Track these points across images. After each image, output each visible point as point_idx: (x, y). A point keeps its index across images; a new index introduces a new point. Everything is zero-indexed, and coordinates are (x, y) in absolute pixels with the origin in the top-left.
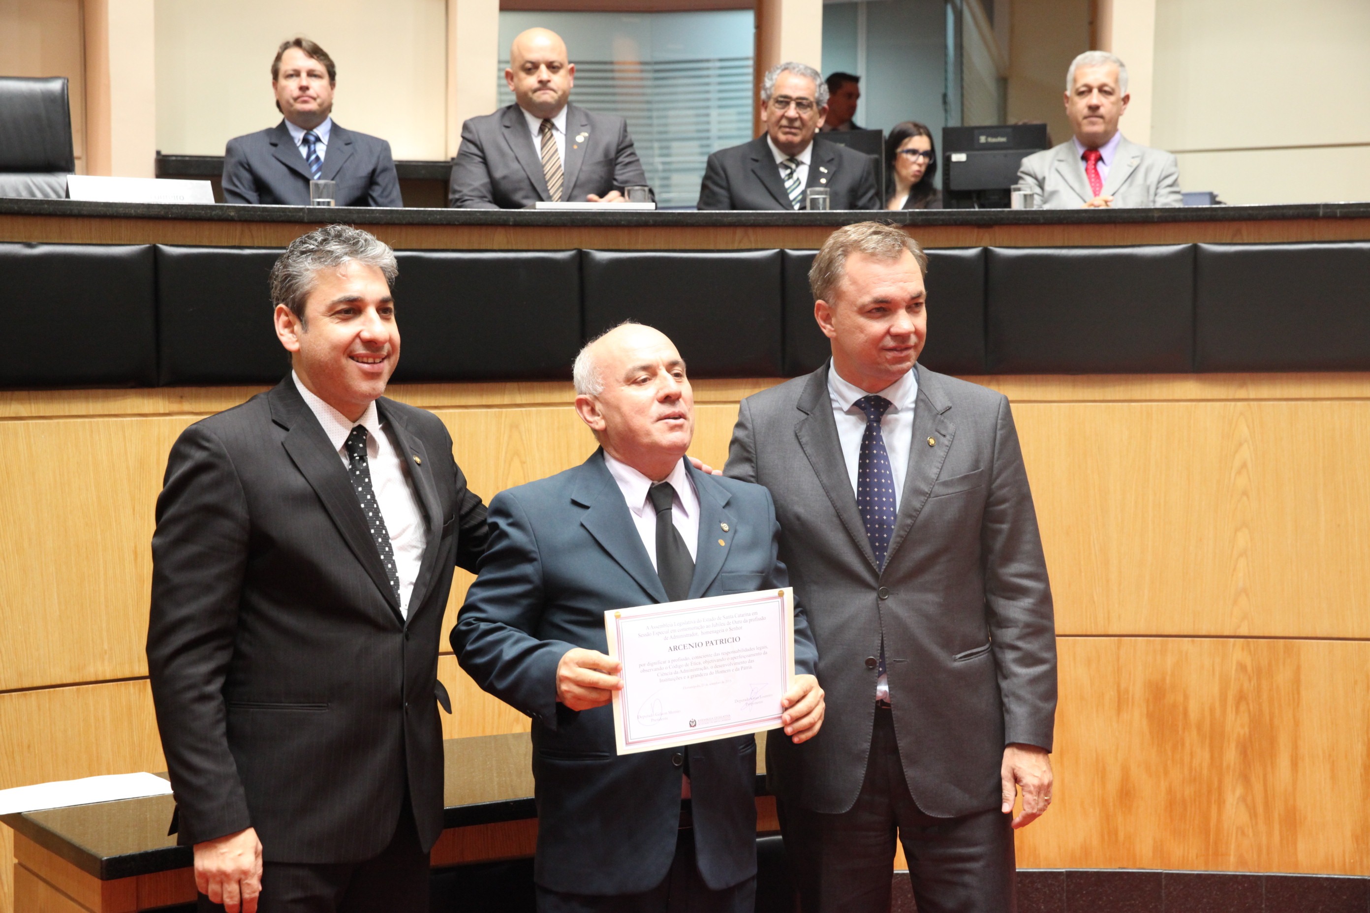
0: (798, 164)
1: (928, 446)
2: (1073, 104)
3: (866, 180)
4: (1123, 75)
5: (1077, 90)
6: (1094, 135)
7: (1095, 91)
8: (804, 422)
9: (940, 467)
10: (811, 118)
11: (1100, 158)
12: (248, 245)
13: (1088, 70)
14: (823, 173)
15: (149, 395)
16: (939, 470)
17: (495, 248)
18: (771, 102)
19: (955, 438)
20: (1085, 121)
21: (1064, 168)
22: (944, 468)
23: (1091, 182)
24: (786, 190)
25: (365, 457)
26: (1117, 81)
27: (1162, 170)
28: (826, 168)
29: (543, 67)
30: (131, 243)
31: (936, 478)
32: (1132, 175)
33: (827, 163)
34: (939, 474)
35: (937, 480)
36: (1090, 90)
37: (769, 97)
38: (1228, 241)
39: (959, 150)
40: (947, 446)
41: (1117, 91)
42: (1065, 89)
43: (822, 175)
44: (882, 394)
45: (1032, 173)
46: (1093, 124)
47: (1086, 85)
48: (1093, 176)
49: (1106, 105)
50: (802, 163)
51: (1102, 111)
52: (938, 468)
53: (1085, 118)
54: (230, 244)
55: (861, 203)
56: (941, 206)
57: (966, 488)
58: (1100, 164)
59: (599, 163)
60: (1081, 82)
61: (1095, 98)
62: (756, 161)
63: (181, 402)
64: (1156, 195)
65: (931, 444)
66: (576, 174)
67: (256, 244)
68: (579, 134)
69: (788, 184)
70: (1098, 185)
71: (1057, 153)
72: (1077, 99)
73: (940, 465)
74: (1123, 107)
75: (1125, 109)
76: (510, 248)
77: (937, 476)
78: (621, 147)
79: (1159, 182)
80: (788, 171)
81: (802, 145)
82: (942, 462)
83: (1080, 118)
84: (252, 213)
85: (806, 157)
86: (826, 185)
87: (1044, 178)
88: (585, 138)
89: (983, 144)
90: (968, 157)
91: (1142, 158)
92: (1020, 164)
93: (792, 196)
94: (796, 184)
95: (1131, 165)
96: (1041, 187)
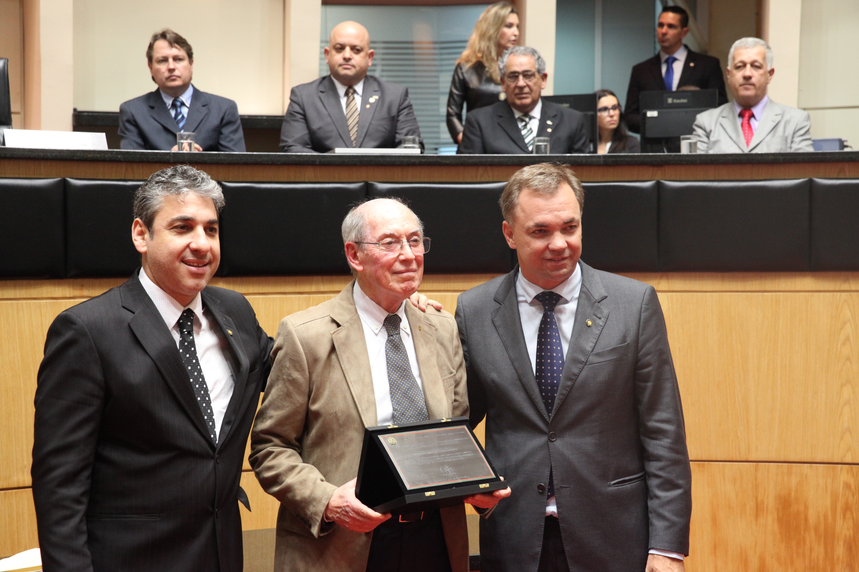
0: (531, 118)
1: (587, 326)
2: (733, 75)
3: (581, 130)
4: (769, 55)
5: (735, 65)
6: (748, 98)
7: (748, 66)
8: (498, 310)
9: (595, 342)
11: (752, 116)
12: (131, 178)
13: (743, 51)
14: (549, 125)
15: (59, 284)
16: (594, 344)
17: (306, 180)
19: (608, 320)
20: (741, 88)
21: (726, 123)
22: (598, 342)
23: (744, 133)
24: (522, 136)
25: (191, 332)
26: (764, 58)
27: (797, 125)
28: (551, 121)
29: (348, 49)
30: (48, 177)
31: (591, 350)
32: (775, 128)
33: (552, 118)
34: (594, 348)
35: (592, 352)
36: (744, 65)
38: (835, 176)
39: (652, 109)
40: (602, 326)
41: (764, 66)
42: (727, 65)
43: (549, 126)
44: (554, 290)
45: (703, 126)
46: (747, 89)
47: (741, 62)
48: (747, 128)
49: (756, 76)
50: (534, 118)
51: (754, 80)
52: (593, 343)
53: (741, 85)
54: (117, 178)
56: (640, 150)
57: (614, 357)
58: (752, 120)
59: (384, 119)
60: (739, 59)
61: (748, 71)
62: (501, 116)
63: (81, 289)
64: (792, 142)
65: (588, 325)
66: (367, 125)
67: (136, 178)
68: (371, 97)
69: (524, 132)
70: (750, 135)
71: (722, 112)
72: (735, 72)
73: (595, 341)
74: (770, 78)
75: (771, 79)
76: (317, 181)
77: (592, 348)
78: (401, 107)
79: (794, 133)
80: (524, 123)
81: (534, 105)
82: (597, 338)
83: (737, 86)
84: (133, 156)
85: (537, 112)
86: (550, 135)
87: (711, 131)
88: (376, 99)
89: (670, 104)
90: (659, 113)
91: (783, 115)
92: (694, 119)
93: (527, 141)
94: (530, 132)
95: (774, 121)
96: (708, 136)
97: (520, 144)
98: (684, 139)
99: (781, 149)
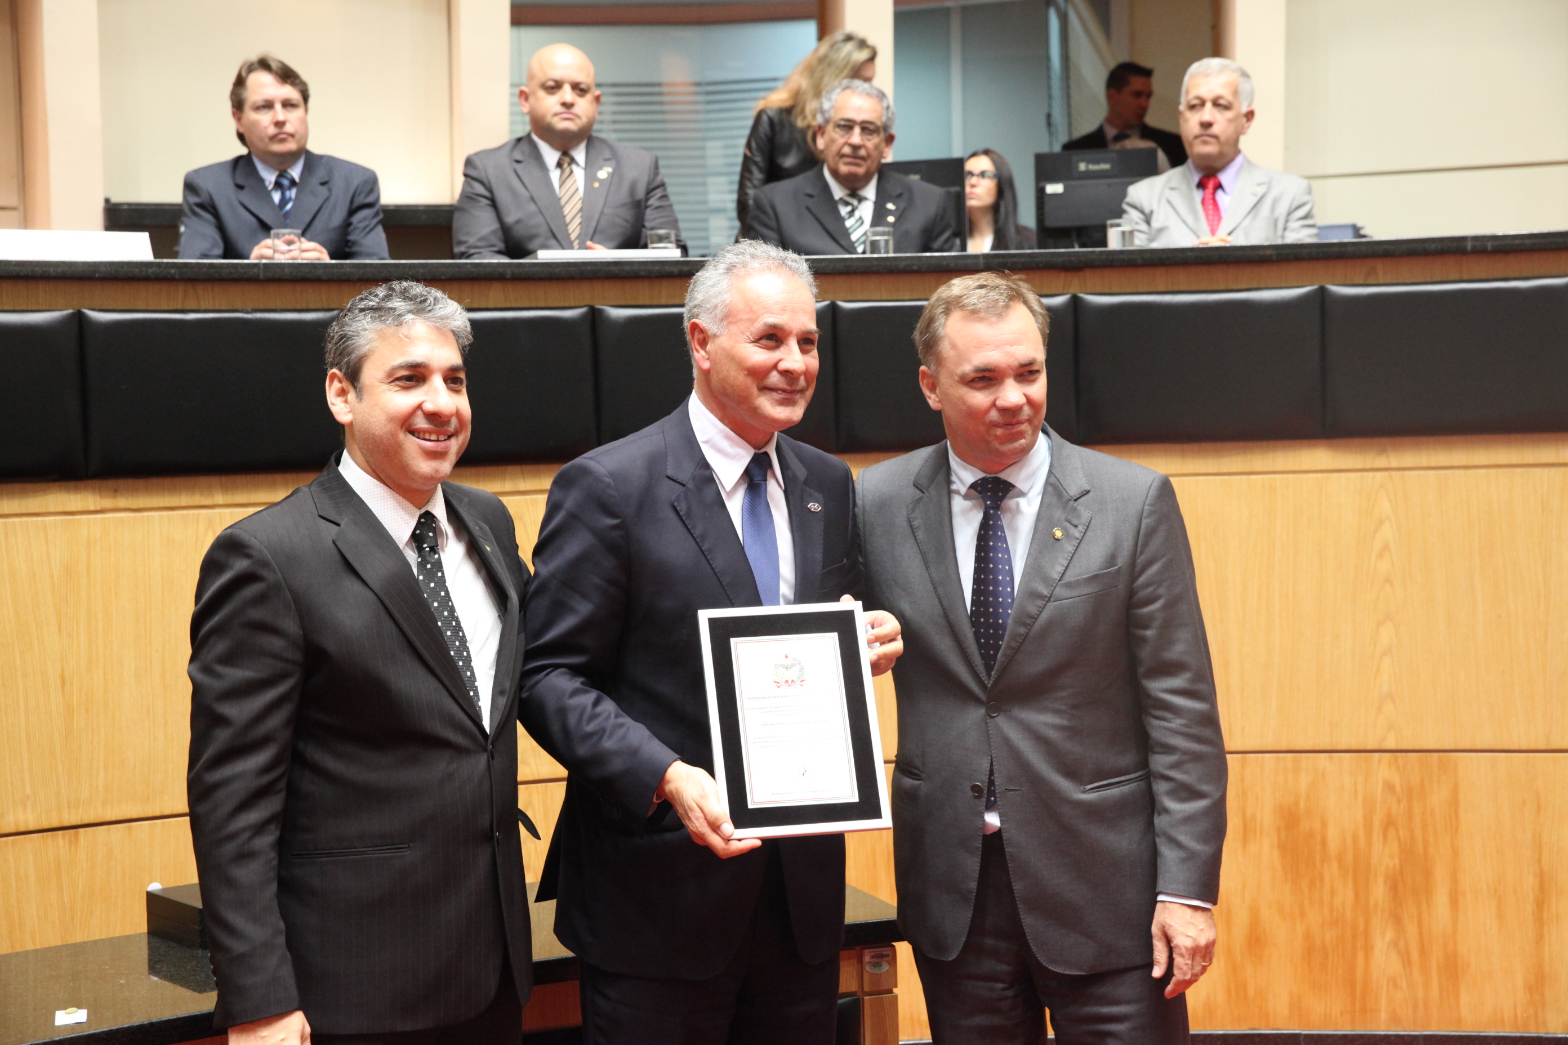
0: (861, 199)
1: (1054, 539)
2: (1186, 120)
4: (1244, 87)
5: (1190, 103)
6: (1210, 158)
7: (1209, 105)
8: (917, 502)
9: (1067, 565)
10: (877, 147)
11: (1219, 186)
12: (194, 308)
13: (1204, 81)
14: (891, 210)
15: (76, 490)
16: (1065, 568)
18: (830, 128)
19: (1088, 529)
20: (1197, 141)
21: (1176, 198)
22: (1072, 565)
23: (1207, 215)
24: (847, 230)
25: (435, 548)
26: (1236, 93)
27: (1292, 200)
28: (894, 204)
29: (567, 88)
30: (51, 308)
32: (1257, 206)
33: (896, 198)
34: (1065, 574)
35: (1060, 580)
36: (1202, 103)
37: (827, 121)
38: (1361, 282)
39: (1055, 180)
40: (1078, 539)
41: (1237, 105)
43: (890, 212)
44: (1003, 476)
45: (1138, 205)
46: (1206, 144)
47: (1199, 98)
48: (1210, 207)
49: (1222, 122)
50: (865, 199)
51: (1216, 129)
52: (1064, 565)
53: (1198, 137)
54: (171, 308)
55: (937, 244)
57: (1097, 589)
58: (1219, 192)
59: (623, 205)
60: (1195, 93)
61: (1208, 113)
62: (811, 196)
63: (115, 497)
64: (1286, 228)
65: (1057, 537)
66: (597, 215)
67: (203, 307)
68: (600, 169)
69: (849, 223)
70: (1216, 219)
71: (1169, 180)
72: (1189, 114)
73: (1066, 562)
74: (1247, 125)
75: (1248, 127)
76: (511, 306)
77: (1062, 575)
78: (650, 188)
79: (1289, 214)
80: (849, 208)
81: (866, 179)
82: (1070, 558)
83: (1193, 137)
85: (870, 192)
86: (894, 225)
87: (1152, 212)
88: (608, 174)
89: (1083, 172)
90: (1065, 187)
91: (1269, 186)
92: (1124, 195)
93: (854, 237)
94: (859, 223)
95: (1254, 195)
96: (1148, 222)
97: (844, 243)
98: (1112, 226)
99: (1268, 239)
